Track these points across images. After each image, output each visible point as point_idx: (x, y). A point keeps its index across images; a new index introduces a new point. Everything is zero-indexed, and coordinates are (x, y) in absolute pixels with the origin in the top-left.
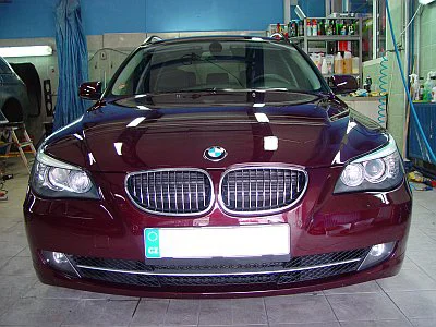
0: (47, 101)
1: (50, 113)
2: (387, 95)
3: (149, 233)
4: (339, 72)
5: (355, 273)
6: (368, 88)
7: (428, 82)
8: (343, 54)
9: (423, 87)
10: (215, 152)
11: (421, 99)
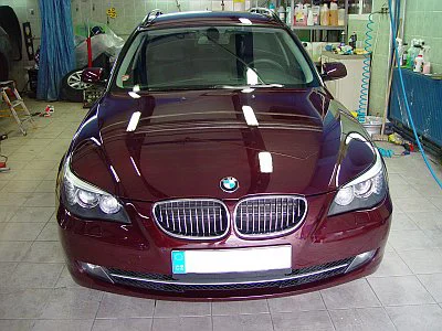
0: (28, 45)
1: (31, 57)
2: (371, 54)
3: (176, 255)
4: (325, 23)
5: (343, 275)
6: (353, 45)
7: (411, 49)
8: (329, 7)
9: (406, 52)
10: (230, 183)
11: (404, 64)
